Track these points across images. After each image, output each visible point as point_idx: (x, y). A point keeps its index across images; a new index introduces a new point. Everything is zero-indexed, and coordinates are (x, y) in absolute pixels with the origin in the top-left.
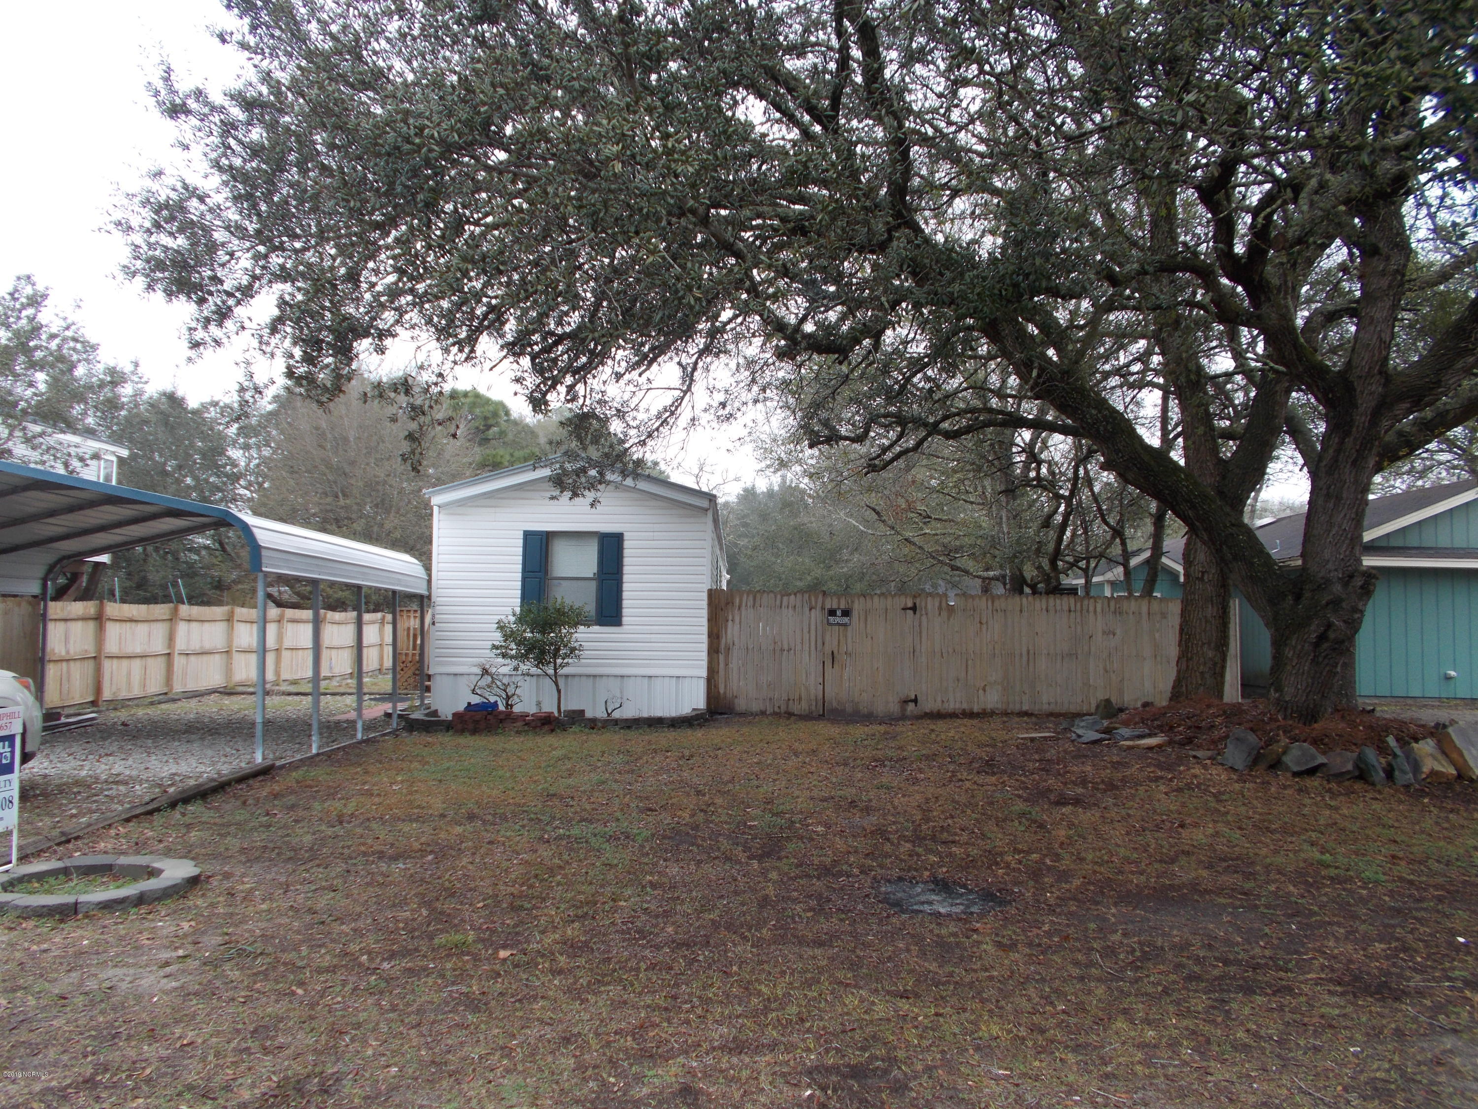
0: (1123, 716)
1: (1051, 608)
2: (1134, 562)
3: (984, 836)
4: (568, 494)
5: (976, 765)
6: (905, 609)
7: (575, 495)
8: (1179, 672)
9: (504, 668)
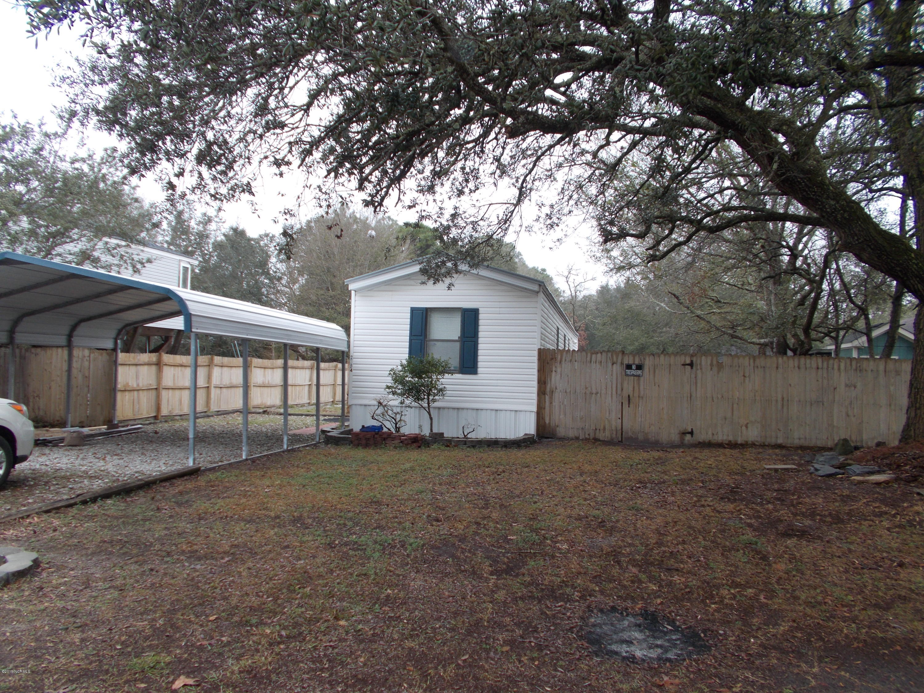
0: (858, 453)
1: (802, 366)
2: (875, 333)
3: (707, 567)
4: (431, 282)
5: (722, 491)
6: (684, 365)
7: (436, 281)
8: (908, 418)
9: (395, 401)
